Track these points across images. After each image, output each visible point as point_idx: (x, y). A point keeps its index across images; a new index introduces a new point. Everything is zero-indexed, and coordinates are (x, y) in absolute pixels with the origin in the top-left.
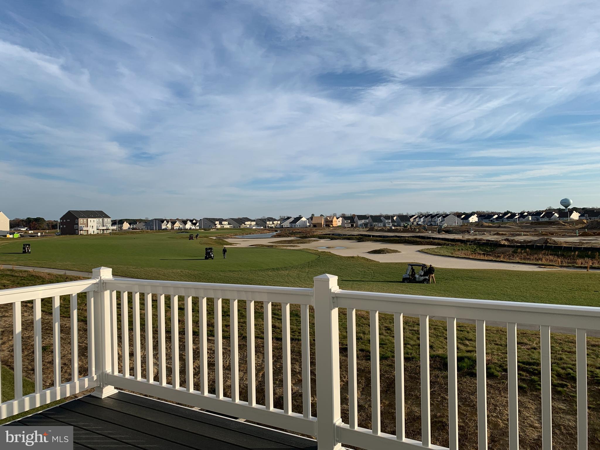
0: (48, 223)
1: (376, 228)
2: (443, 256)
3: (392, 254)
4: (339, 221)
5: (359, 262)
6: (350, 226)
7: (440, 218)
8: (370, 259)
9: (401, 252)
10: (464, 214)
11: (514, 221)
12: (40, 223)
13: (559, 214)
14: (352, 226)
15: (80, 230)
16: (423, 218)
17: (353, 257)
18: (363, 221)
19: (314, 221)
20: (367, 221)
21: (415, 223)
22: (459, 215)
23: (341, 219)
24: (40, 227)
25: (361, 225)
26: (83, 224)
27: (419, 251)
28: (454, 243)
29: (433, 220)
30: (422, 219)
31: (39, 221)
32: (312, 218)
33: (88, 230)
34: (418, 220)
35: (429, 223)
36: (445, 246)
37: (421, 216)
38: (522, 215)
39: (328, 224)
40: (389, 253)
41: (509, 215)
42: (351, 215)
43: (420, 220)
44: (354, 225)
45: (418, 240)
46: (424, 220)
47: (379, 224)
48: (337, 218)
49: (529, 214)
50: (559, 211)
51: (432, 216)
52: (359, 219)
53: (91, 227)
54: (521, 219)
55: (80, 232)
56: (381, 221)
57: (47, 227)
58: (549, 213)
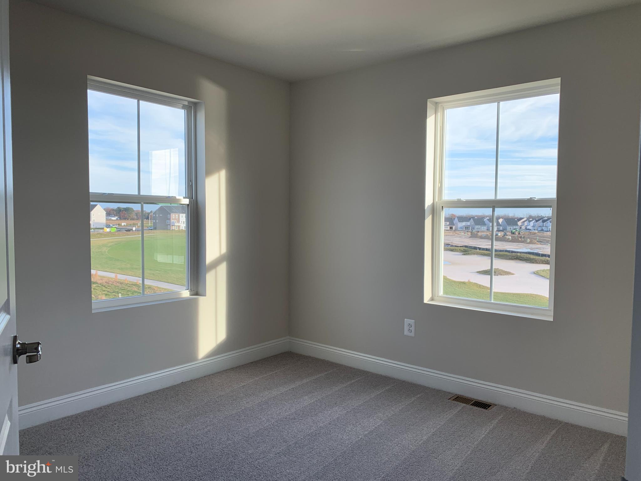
0: (137, 212)
1: (480, 234)
3: (505, 276)
5: (472, 290)
6: (449, 228)
8: (482, 286)
9: (514, 274)
12: (129, 212)
14: (451, 228)
15: (172, 226)
16: (534, 221)
17: (464, 283)
18: (464, 224)
20: (468, 223)
21: (523, 227)
24: (129, 216)
25: (461, 228)
26: (175, 219)
27: (534, 273)
29: (544, 225)
30: (532, 223)
31: (128, 211)
33: (179, 226)
34: (528, 224)
35: (540, 227)
37: (531, 219)
40: (501, 275)
42: (449, 214)
43: (530, 224)
44: (454, 228)
45: (532, 257)
46: (534, 224)
47: (483, 227)
51: (544, 220)
52: (459, 221)
53: (183, 222)
55: (172, 228)
56: (484, 224)
57: (136, 217)
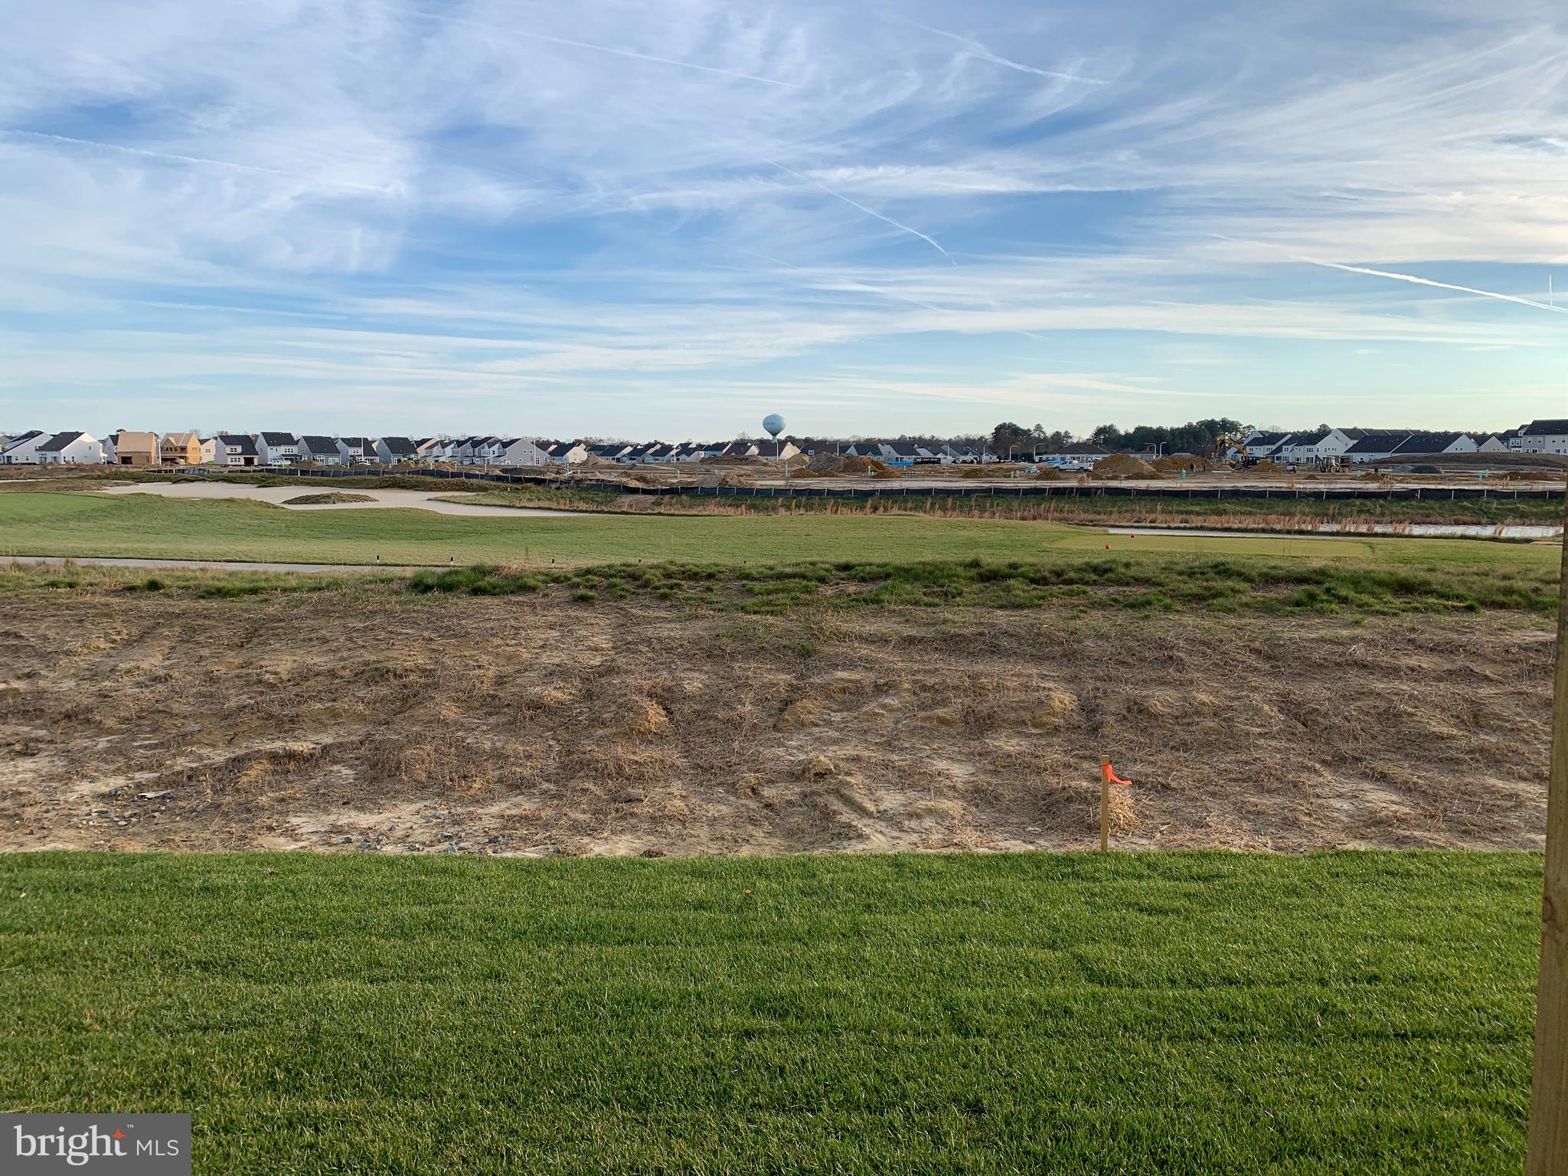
2: (487, 505)
4: (208, 451)
6: (242, 462)
7: (495, 447)
10: (557, 442)
11: (668, 462)
13: (760, 448)
14: (249, 461)
16: (452, 446)
18: (282, 450)
19: (123, 447)
20: (295, 449)
21: (430, 460)
22: (543, 445)
23: (212, 444)
25: (275, 460)
27: (428, 500)
28: (519, 486)
29: (477, 453)
32: (115, 439)
34: (439, 452)
35: (468, 459)
36: (496, 492)
37: (447, 442)
38: (685, 449)
39: (169, 455)
41: (658, 447)
42: (245, 432)
43: (444, 452)
44: (256, 461)
45: (429, 479)
46: (453, 453)
48: (202, 442)
49: (700, 447)
50: (761, 443)
51: (476, 443)
52: (270, 444)
54: (683, 457)
56: (336, 452)
58: (741, 446)
